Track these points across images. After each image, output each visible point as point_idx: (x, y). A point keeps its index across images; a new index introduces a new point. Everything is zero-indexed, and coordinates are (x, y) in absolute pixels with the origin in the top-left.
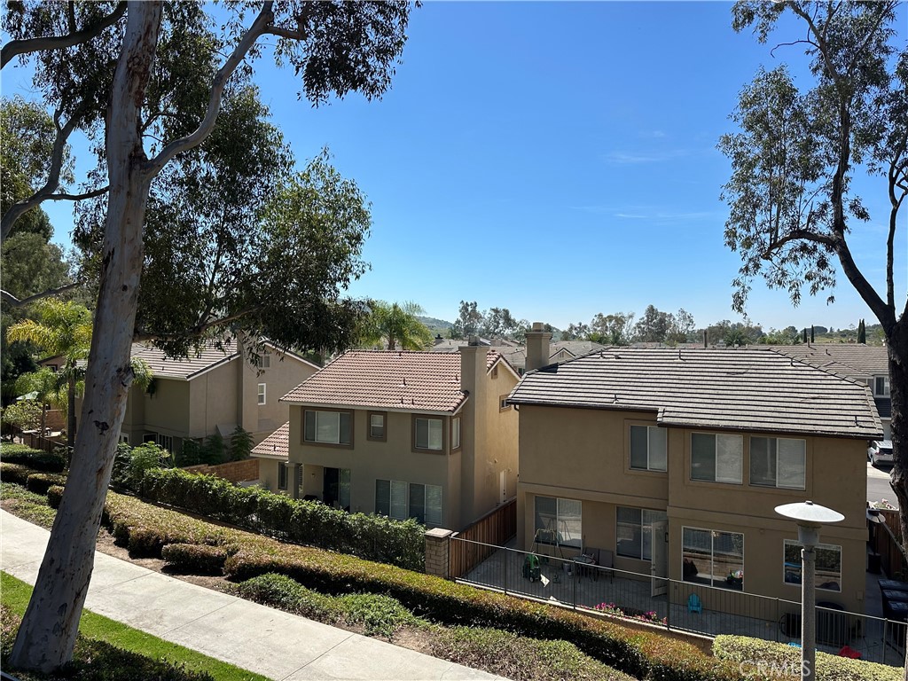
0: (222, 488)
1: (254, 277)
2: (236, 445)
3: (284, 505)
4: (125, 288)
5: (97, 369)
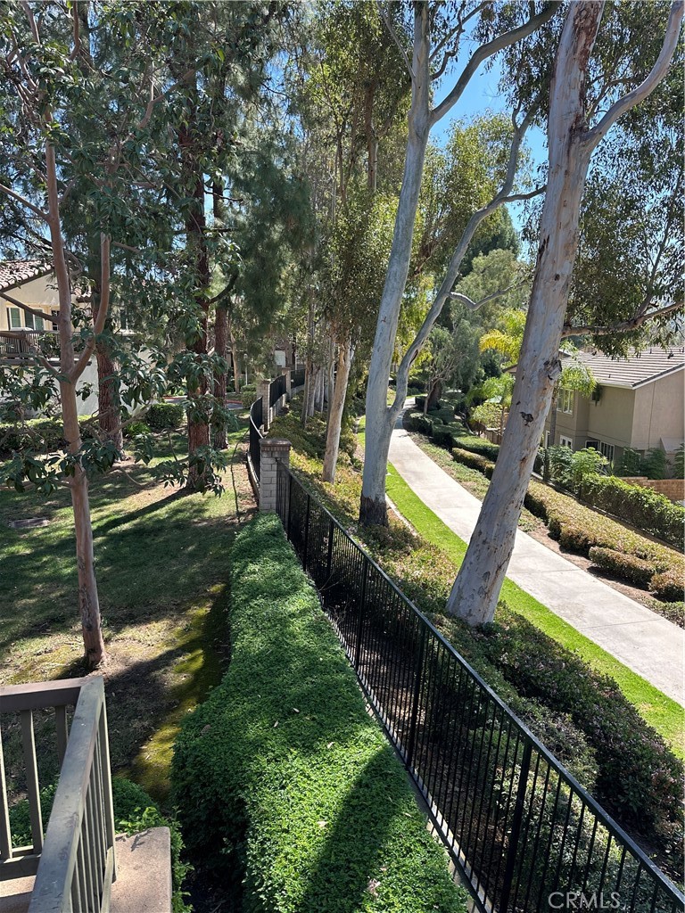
0: (659, 504)
2: (680, 462)
4: (557, 277)
5: (526, 362)
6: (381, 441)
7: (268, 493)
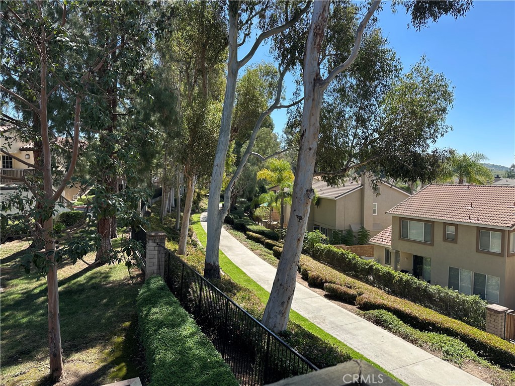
0: (354, 259)
1: (375, 140)
2: (361, 236)
3: (389, 273)
4: (310, 149)
5: (297, 190)
6: (216, 230)
7: (152, 264)
